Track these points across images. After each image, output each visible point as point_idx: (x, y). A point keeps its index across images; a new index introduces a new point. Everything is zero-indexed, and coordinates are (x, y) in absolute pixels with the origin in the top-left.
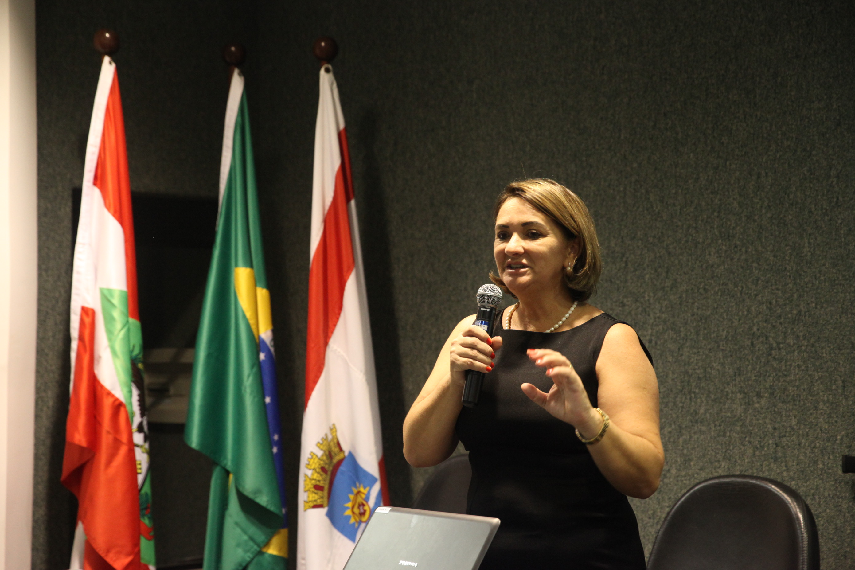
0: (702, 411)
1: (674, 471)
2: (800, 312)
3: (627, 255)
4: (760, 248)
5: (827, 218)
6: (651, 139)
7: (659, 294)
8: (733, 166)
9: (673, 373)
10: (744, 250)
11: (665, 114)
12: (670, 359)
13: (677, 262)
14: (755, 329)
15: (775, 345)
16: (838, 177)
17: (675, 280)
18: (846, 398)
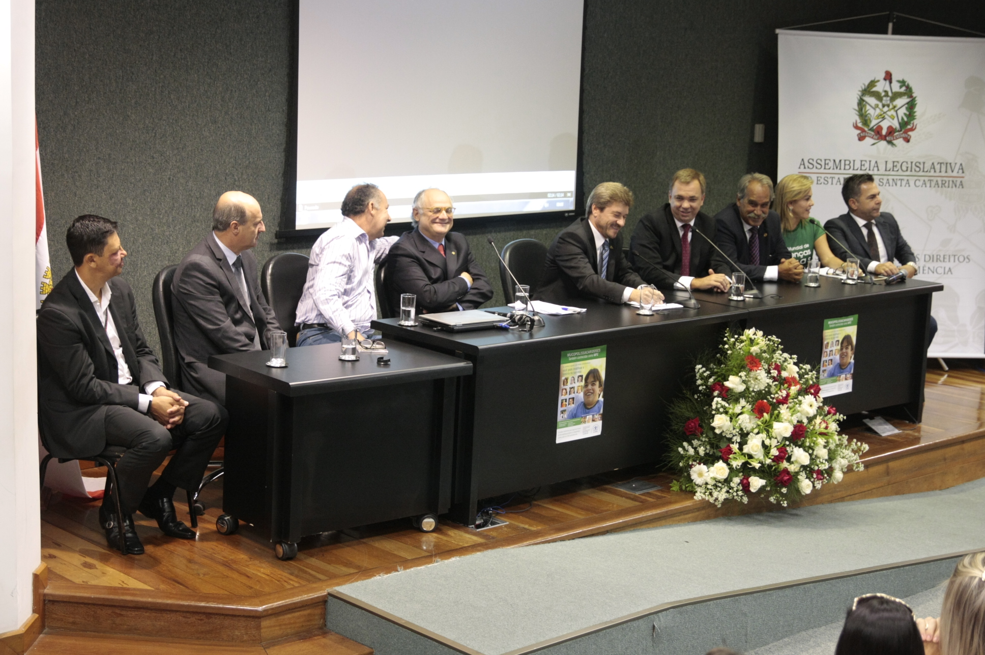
0: (198, 215)
1: (181, 249)
2: (250, 162)
3: (156, 129)
4: (231, 129)
5: (264, 116)
6: (172, 63)
7: (176, 152)
8: (218, 85)
9: (182, 196)
10: (223, 130)
11: (181, 50)
12: (181, 188)
13: (186, 134)
14: (227, 171)
15: (237, 179)
16: (269, 96)
17: (185, 144)
18: (269, 204)
